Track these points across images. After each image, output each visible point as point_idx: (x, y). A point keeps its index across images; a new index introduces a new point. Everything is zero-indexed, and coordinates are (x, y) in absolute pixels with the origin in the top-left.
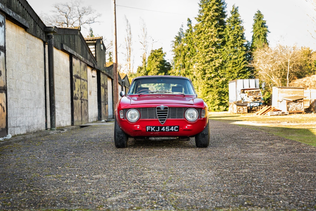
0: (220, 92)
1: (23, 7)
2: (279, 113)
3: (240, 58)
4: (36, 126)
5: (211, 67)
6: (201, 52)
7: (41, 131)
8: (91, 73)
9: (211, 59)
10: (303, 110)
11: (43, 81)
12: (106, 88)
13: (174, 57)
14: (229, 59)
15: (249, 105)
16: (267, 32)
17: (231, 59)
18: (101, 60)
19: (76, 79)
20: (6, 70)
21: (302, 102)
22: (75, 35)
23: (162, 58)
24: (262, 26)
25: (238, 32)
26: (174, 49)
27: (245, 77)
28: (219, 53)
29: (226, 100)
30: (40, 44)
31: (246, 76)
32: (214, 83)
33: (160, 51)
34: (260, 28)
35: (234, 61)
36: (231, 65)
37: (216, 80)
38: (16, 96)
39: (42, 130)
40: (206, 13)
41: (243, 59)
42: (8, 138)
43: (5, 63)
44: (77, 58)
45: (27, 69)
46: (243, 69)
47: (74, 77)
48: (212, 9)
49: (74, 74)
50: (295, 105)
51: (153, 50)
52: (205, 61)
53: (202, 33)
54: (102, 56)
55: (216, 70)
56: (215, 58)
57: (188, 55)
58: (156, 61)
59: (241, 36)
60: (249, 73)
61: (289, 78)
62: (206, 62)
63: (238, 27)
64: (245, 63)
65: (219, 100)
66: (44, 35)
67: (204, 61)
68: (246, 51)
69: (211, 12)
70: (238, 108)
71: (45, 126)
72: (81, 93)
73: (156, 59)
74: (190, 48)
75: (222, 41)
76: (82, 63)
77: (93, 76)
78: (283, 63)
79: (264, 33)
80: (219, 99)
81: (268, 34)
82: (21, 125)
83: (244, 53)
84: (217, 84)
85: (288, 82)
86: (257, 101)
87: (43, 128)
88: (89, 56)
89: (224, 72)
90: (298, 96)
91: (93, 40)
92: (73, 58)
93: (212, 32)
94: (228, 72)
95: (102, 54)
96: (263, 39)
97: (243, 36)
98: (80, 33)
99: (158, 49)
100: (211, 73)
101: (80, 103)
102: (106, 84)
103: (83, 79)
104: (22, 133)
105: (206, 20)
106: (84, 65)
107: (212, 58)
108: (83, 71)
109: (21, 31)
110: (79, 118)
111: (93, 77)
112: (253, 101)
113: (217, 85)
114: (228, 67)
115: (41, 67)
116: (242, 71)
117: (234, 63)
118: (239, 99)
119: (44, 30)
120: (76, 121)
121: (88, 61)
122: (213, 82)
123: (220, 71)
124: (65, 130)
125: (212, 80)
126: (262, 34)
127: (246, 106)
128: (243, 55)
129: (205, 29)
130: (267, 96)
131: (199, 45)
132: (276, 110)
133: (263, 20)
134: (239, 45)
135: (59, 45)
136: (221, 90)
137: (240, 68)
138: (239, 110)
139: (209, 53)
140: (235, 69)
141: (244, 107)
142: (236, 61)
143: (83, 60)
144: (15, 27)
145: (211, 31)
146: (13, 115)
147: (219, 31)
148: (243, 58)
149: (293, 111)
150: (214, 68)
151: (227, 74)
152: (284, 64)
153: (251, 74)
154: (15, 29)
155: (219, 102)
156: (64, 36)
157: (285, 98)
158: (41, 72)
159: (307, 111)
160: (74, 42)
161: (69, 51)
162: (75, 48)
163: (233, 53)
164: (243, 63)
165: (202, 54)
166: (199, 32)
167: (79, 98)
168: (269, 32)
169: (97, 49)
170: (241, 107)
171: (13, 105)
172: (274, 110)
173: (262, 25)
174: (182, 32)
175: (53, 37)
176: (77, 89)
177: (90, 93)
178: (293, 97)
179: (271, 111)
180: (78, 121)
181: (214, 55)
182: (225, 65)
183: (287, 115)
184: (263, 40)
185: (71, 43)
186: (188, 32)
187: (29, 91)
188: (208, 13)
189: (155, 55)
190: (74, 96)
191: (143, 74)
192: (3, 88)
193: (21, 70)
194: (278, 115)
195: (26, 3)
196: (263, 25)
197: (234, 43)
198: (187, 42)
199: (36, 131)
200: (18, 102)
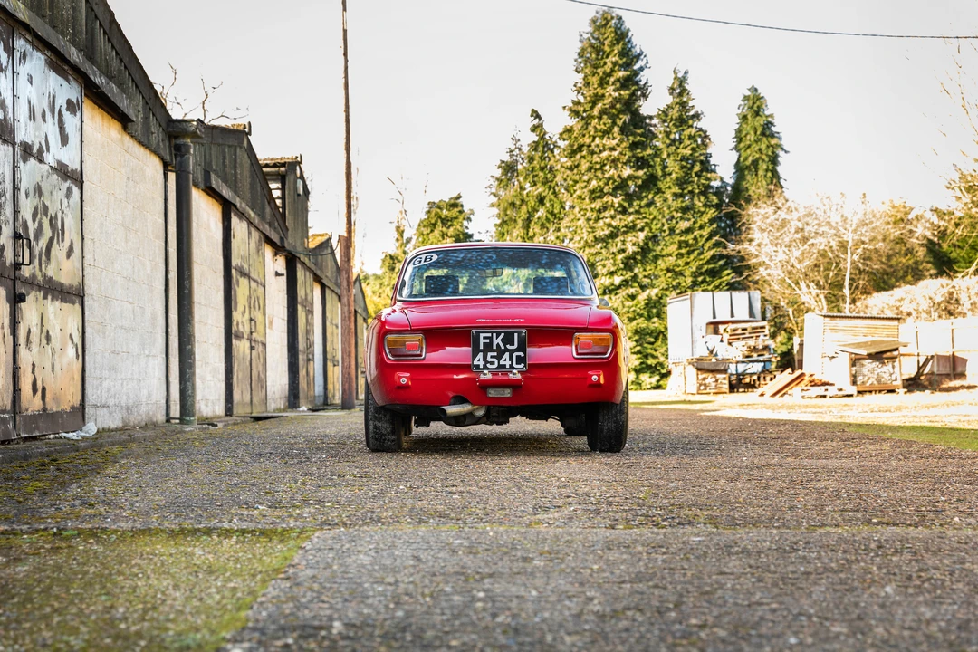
0: (639, 330)
1: (121, 61)
2: (826, 390)
3: (701, 228)
4: (143, 409)
5: (611, 257)
6: (581, 210)
7: (155, 425)
8: (271, 262)
9: (612, 232)
10: (899, 383)
11: (161, 279)
12: (310, 312)
13: (496, 225)
14: (667, 232)
15: (732, 369)
16: (781, 153)
17: (674, 231)
18: (296, 224)
19: (239, 277)
20: (83, 239)
21: (896, 357)
22: (236, 146)
23: (461, 226)
24: (763, 134)
25: (693, 149)
26: (495, 200)
27: (717, 287)
28: (637, 212)
29: (659, 355)
30: (156, 171)
31: (720, 285)
32: (622, 302)
33: (455, 204)
34: (760, 140)
35: (683, 238)
36: (673, 248)
37: (628, 296)
38: (102, 316)
39: (157, 422)
40: (595, 92)
41: (709, 230)
42: (88, 435)
43: (82, 220)
44: (242, 215)
45: (127, 241)
46: (708, 263)
47: (233, 271)
48: (612, 79)
49: (233, 264)
50: (876, 369)
51: (434, 203)
52: (595, 237)
53: (584, 153)
54: (300, 213)
55: (628, 264)
56: (625, 229)
57: (539, 218)
58: (443, 235)
59: (702, 162)
60: (728, 275)
61: (850, 289)
62: (597, 240)
63: (692, 134)
64: (716, 245)
65: (639, 356)
66: (167, 144)
67: (591, 235)
68: (718, 207)
69: (610, 88)
70: (701, 376)
71: (164, 412)
72: (251, 320)
73: (444, 229)
74: (545, 197)
75: (644, 177)
76: (253, 230)
77: (276, 272)
78: (833, 244)
79: (770, 153)
80: (639, 352)
81: (782, 158)
82: (111, 402)
83: (711, 213)
84: (630, 307)
85: (848, 300)
86: (759, 356)
87: (161, 418)
88: (268, 210)
89: (650, 272)
90: (882, 342)
91: (275, 165)
92: (232, 214)
93: (613, 149)
94: (665, 272)
95: (300, 208)
96: (767, 170)
97: (709, 162)
98: (249, 141)
99: (447, 200)
100: (612, 273)
101: (248, 351)
102: (309, 298)
103: (255, 281)
104: (113, 426)
105: (596, 112)
106: (258, 238)
107: (615, 228)
108: (255, 257)
109: (113, 130)
110: (244, 395)
111: (277, 274)
112: (747, 357)
113: (632, 309)
114: (663, 256)
115: (157, 237)
116: (706, 267)
117: (683, 245)
118: (702, 352)
119: (167, 128)
120: (237, 404)
121: (267, 227)
122: (619, 301)
123: (641, 270)
124: (219, 424)
125: (616, 294)
126: (764, 157)
127: (725, 371)
128: (710, 220)
129: (593, 140)
130: (783, 344)
131: (575, 188)
132: (819, 383)
133: (767, 113)
134: (697, 191)
135: (199, 176)
136: (644, 326)
137: (701, 260)
138: (705, 385)
139: (607, 214)
140: (687, 263)
141: (720, 376)
142: (690, 238)
143: (257, 222)
144: (101, 117)
145: (611, 146)
147: (634, 146)
148: (711, 228)
149: (868, 384)
150: (620, 257)
151: (662, 279)
152: (835, 248)
153: (733, 278)
154: (101, 121)
155: (637, 363)
156: (210, 149)
157: (844, 345)
158: (157, 249)
159: (910, 385)
160: (235, 167)
161: (223, 193)
162: (236, 187)
163: (679, 214)
164: (709, 244)
165: (584, 215)
166: (575, 147)
167: (246, 336)
168: (786, 152)
169: (287, 192)
170: (711, 375)
172: (811, 382)
173: (764, 129)
174: (520, 149)
175: (192, 151)
176: (240, 308)
177: (271, 323)
178: (867, 342)
179: (802, 384)
180: (242, 404)
181: (621, 220)
182: (655, 251)
183: (852, 395)
184: (769, 174)
185: (228, 170)
186: (535, 150)
187: (129, 306)
188: (601, 92)
189: (440, 217)
190: (233, 329)
192: (76, 289)
193: (112, 241)
194: (825, 396)
196: (767, 131)
197: (681, 182)
198: (536, 179)
199: (143, 424)
200: (104, 333)
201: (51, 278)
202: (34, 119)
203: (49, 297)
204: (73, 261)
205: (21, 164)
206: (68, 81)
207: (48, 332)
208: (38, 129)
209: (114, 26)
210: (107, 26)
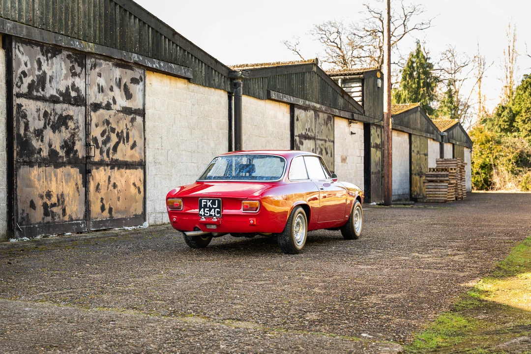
1: (184, 51)
8: (347, 128)
11: (225, 149)
18: (376, 104)
19: (303, 140)
20: (145, 139)
22: (304, 73)
30: (221, 97)
38: (168, 171)
42: (145, 227)
43: (144, 130)
44: (306, 108)
45: (191, 134)
47: (297, 139)
49: (296, 133)
66: (229, 83)
76: (321, 114)
77: (351, 132)
88: (341, 101)
92: (296, 109)
98: (318, 67)
103: (321, 140)
106: (327, 117)
108: (323, 127)
109: (179, 84)
115: (221, 129)
119: (229, 75)
135: (261, 93)
143: (324, 109)
144: (169, 80)
146: (160, 197)
156: (275, 78)
158: (221, 135)
160: (303, 83)
161: (285, 100)
162: (303, 94)
169: (365, 88)
171: (160, 183)
175: (242, 86)
177: (344, 160)
185: (294, 86)
187: (193, 164)
191: (505, 118)
192: (138, 162)
193: (178, 135)
195: (190, 44)
200: (170, 180)
201: (117, 160)
202: (102, 91)
203: (116, 168)
204: (136, 151)
205: (92, 113)
206: (132, 69)
207: (114, 183)
208: (107, 95)
209: (176, 36)
210: (170, 37)
